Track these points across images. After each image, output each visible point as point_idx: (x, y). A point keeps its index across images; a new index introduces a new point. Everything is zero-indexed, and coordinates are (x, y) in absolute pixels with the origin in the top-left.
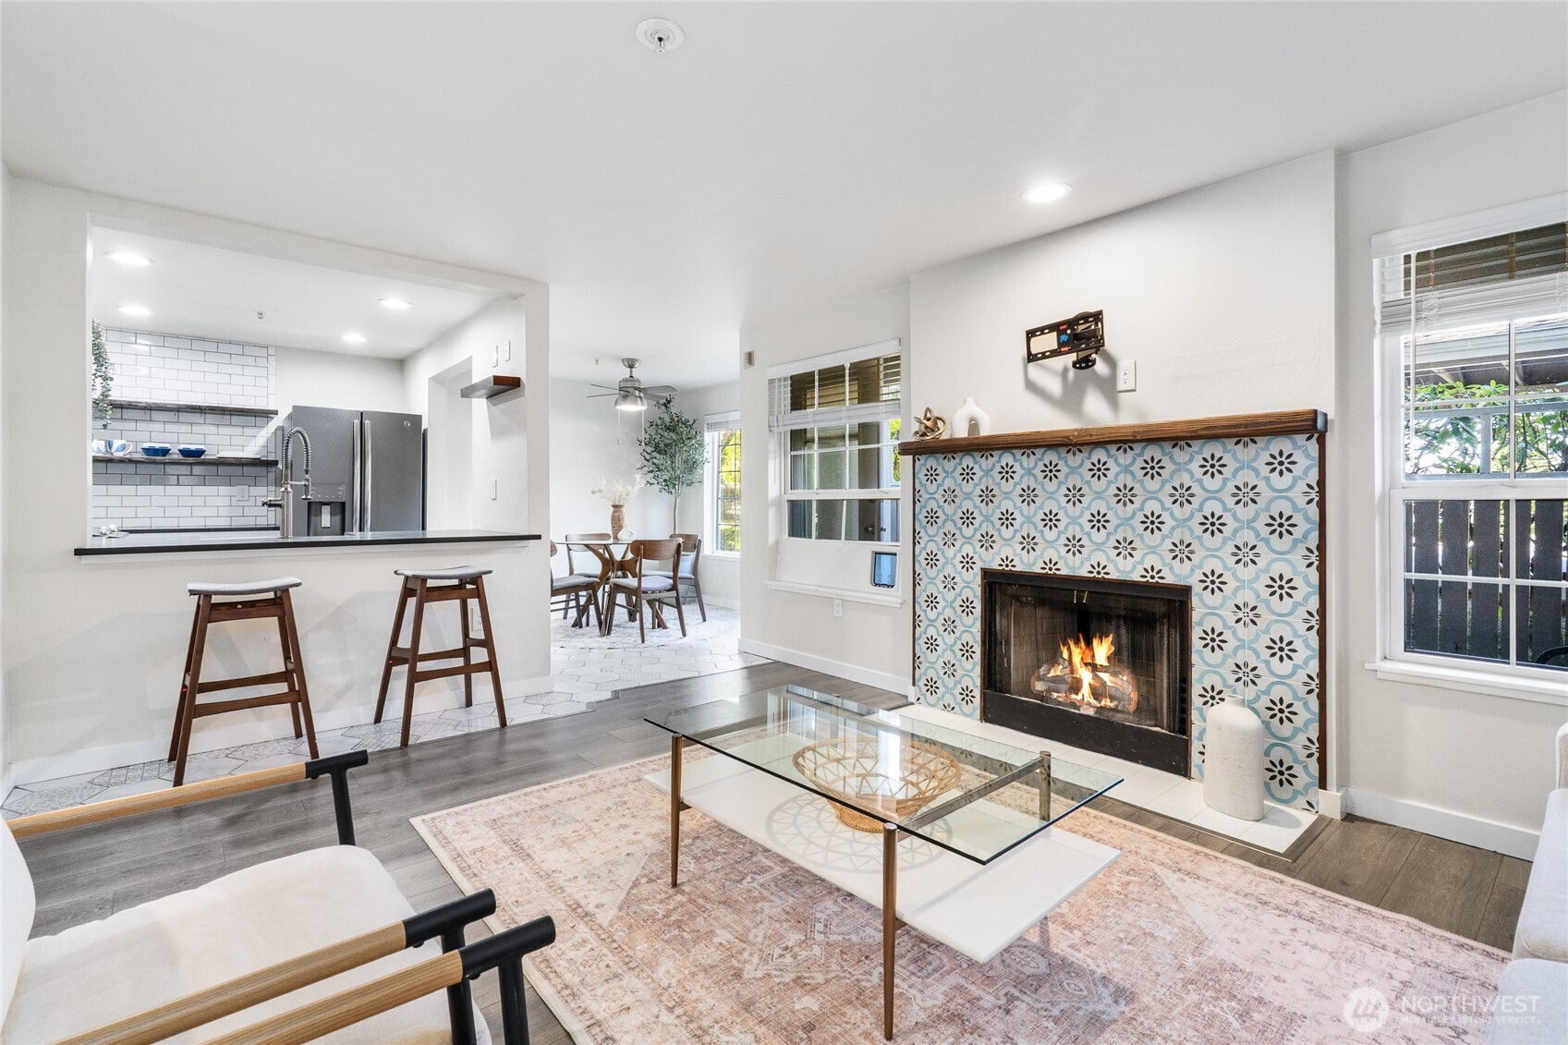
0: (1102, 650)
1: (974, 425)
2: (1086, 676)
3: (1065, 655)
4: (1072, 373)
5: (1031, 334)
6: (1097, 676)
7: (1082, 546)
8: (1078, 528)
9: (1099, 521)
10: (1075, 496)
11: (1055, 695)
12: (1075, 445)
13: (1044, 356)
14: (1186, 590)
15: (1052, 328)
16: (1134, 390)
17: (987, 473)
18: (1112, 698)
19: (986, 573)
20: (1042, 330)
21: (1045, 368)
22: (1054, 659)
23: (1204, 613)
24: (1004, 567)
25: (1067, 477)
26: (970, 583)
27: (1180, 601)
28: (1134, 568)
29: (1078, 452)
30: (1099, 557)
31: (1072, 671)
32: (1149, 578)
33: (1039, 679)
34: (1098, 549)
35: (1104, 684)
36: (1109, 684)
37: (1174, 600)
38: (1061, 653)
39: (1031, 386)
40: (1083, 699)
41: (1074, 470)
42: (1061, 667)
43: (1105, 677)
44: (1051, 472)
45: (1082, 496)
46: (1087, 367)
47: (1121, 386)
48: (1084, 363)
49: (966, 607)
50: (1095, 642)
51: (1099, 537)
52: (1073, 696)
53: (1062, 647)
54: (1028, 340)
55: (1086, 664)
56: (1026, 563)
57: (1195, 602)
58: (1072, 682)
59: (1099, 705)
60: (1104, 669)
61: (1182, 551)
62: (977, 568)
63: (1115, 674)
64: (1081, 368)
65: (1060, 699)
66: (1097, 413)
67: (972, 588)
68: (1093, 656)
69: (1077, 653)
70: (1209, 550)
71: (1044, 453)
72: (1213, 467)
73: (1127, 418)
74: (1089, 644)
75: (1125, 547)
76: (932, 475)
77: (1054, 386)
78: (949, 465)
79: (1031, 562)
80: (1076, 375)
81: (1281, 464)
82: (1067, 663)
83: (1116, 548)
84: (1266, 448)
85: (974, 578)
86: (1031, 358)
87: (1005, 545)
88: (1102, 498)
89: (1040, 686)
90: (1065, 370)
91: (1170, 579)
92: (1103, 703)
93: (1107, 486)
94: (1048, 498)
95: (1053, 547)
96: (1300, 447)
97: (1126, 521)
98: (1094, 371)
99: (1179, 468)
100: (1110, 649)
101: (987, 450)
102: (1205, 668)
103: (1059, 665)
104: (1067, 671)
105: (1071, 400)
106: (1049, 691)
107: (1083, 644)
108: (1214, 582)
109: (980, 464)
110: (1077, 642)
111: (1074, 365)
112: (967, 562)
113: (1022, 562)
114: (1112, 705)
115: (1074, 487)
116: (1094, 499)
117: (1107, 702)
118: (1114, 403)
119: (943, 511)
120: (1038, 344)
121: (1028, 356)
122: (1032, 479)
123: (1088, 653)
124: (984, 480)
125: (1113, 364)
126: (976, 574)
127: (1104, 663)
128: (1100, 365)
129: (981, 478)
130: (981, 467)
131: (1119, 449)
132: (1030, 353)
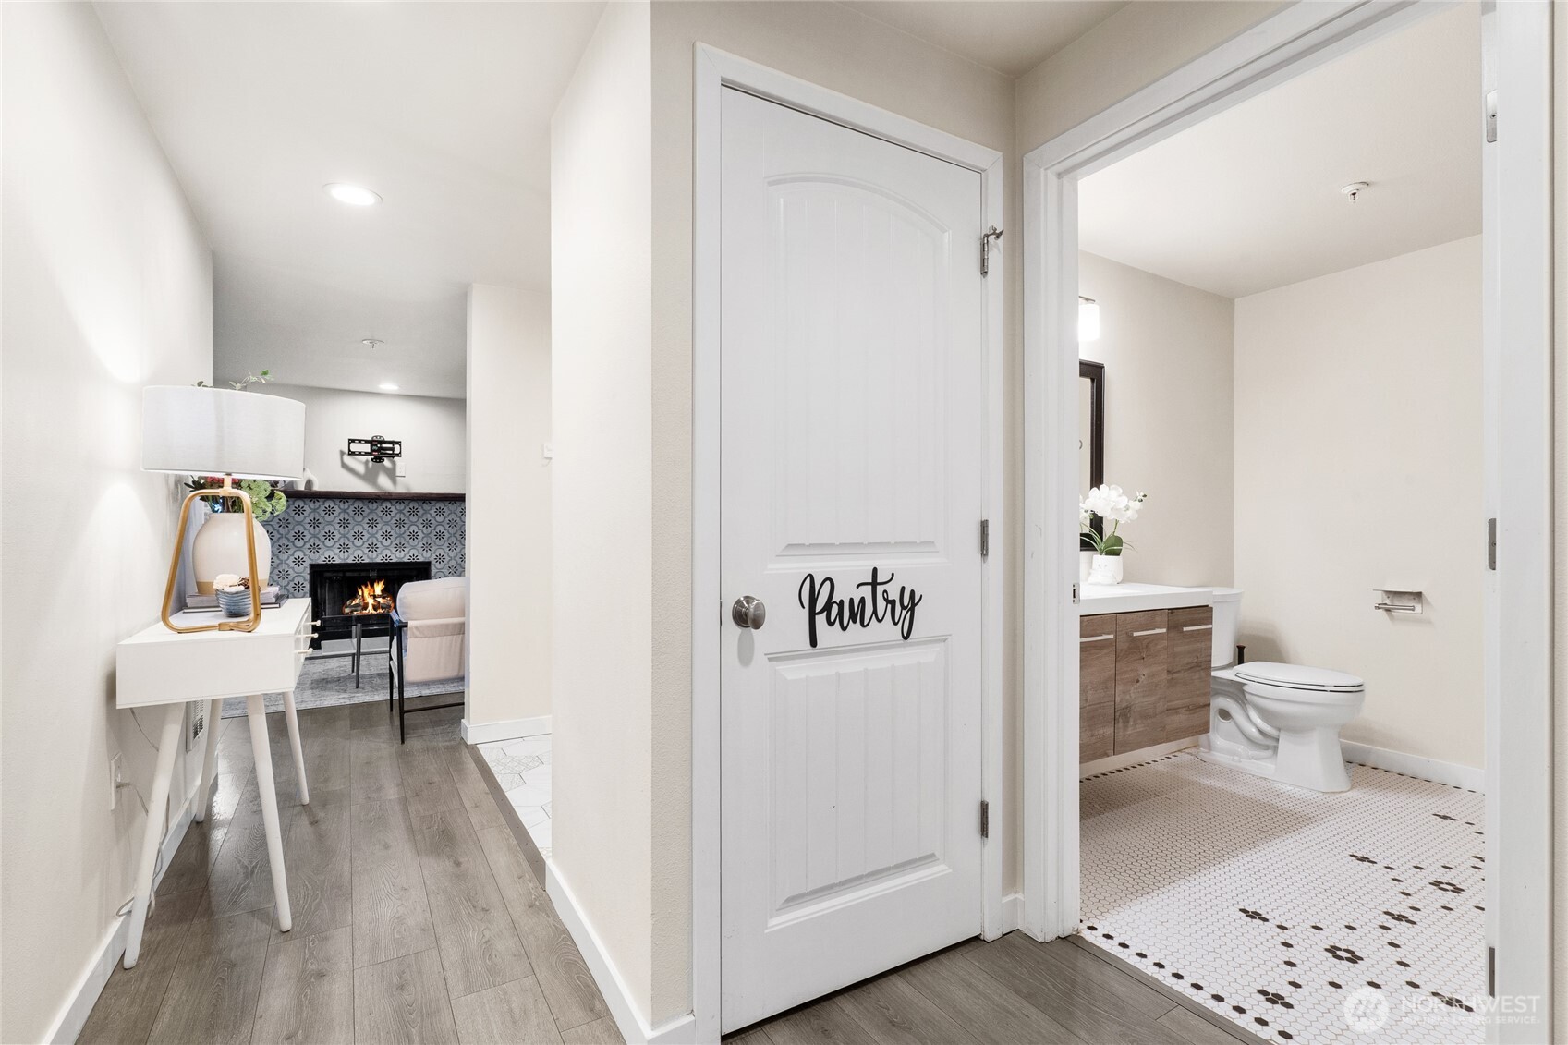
0: (379, 588)
1: (309, 483)
2: (370, 601)
3: (360, 593)
4: (371, 464)
5: (353, 441)
6: (377, 600)
7: (377, 548)
8: (375, 539)
9: (386, 535)
10: (373, 523)
11: (355, 613)
12: (374, 499)
13: (360, 453)
14: (429, 563)
15: (367, 441)
16: (404, 477)
17: (314, 510)
18: (383, 608)
19: (312, 566)
20: (360, 441)
21: (356, 459)
22: (354, 595)
23: (436, 570)
24: (326, 561)
25: (369, 514)
26: (301, 572)
28: (405, 556)
29: (375, 503)
30: (387, 552)
31: (363, 601)
32: (412, 560)
33: (345, 607)
34: (386, 549)
35: (379, 603)
38: (357, 593)
39: (344, 466)
40: (369, 611)
41: (372, 511)
42: (358, 599)
43: (380, 600)
44: (359, 512)
46: (379, 463)
47: (398, 474)
48: (378, 459)
50: (375, 585)
51: (387, 543)
52: (364, 611)
53: (358, 590)
54: (349, 444)
55: (370, 595)
56: (339, 557)
57: (432, 567)
58: (363, 605)
59: (378, 613)
60: (379, 596)
61: (427, 547)
62: (306, 564)
63: (384, 598)
64: (376, 463)
65: (357, 615)
66: (385, 484)
67: (303, 574)
68: (374, 592)
69: (366, 592)
70: (438, 546)
71: (354, 502)
72: (440, 512)
73: (400, 489)
74: (372, 586)
75: (400, 547)
77: (361, 469)
79: (346, 557)
80: (373, 465)
82: (360, 597)
83: (396, 548)
84: (459, 506)
86: (351, 453)
87: (327, 550)
88: (387, 525)
89: (345, 611)
90: (367, 462)
91: (421, 559)
93: (390, 519)
94: (357, 524)
95: (360, 550)
97: (400, 535)
98: (383, 464)
99: (426, 512)
100: (382, 586)
103: (356, 599)
104: (360, 601)
105: (369, 477)
106: (352, 612)
107: (368, 587)
108: (440, 559)
110: (366, 586)
111: (372, 460)
112: (299, 562)
114: (382, 611)
115: (372, 519)
117: (380, 611)
118: (394, 482)
119: (278, 532)
120: (355, 447)
121: (347, 451)
122: (346, 515)
123: (372, 590)
124: (312, 514)
125: (394, 464)
126: (305, 568)
127: (380, 593)
128: (387, 462)
129: (310, 513)
130: (309, 506)
131: (397, 502)
132: (349, 449)
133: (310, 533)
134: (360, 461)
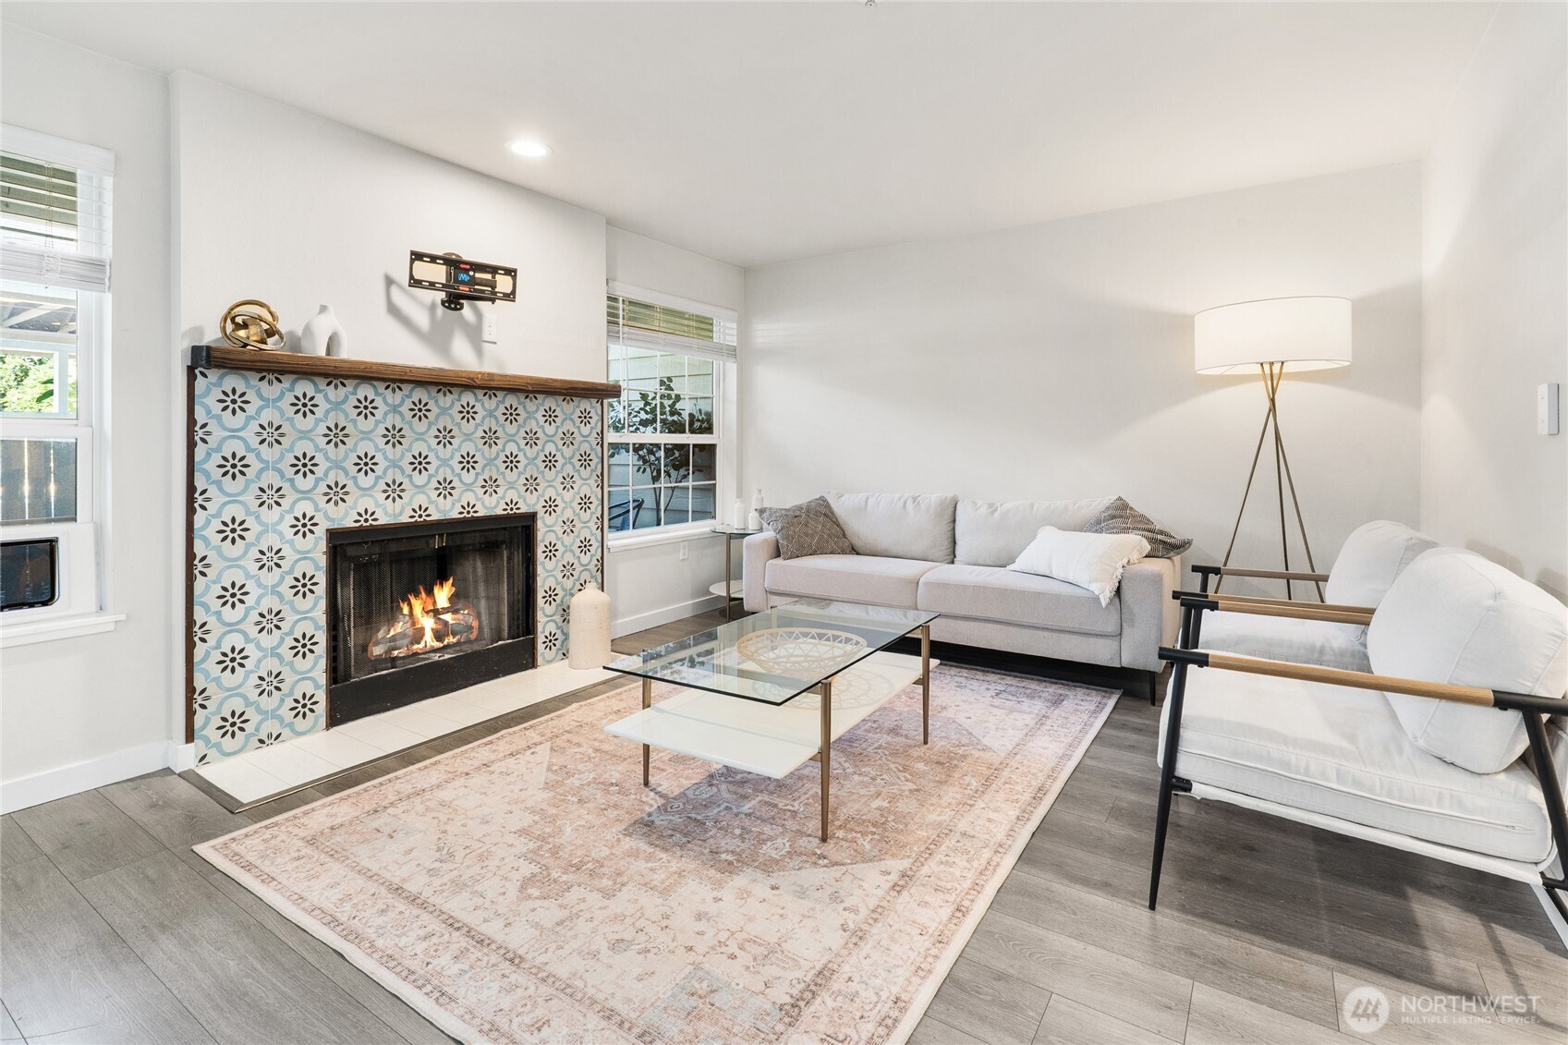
0: (443, 595)
1: (332, 343)
2: (428, 623)
3: (405, 610)
4: (440, 310)
5: (417, 256)
6: (440, 619)
7: (453, 488)
8: (448, 470)
9: (468, 462)
10: (445, 437)
11: (396, 653)
12: (445, 385)
13: (426, 285)
14: (533, 516)
15: (443, 261)
16: (495, 343)
17: (337, 406)
18: (454, 634)
19: (333, 535)
20: (433, 259)
21: (415, 297)
22: (394, 615)
23: (545, 532)
24: (362, 522)
25: (437, 417)
26: (308, 552)
27: (522, 527)
28: (498, 503)
29: (448, 393)
30: (469, 497)
31: (414, 624)
32: (508, 511)
33: (377, 643)
34: (468, 490)
35: (446, 623)
36: (451, 622)
37: (517, 527)
38: (402, 609)
39: (393, 310)
40: (426, 646)
41: (444, 411)
42: (401, 623)
43: (448, 617)
44: (420, 411)
45: (453, 437)
46: (456, 309)
47: (486, 337)
48: (453, 304)
49: (302, 586)
50: (436, 590)
51: (468, 477)
52: (415, 647)
53: (401, 604)
54: (413, 262)
55: (427, 612)
56: (389, 513)
57: (540, 524)
58: (414, 634)
59: (442, 645)
60: (446, 610)
61: (531, 484)
62: (320, 532)
63: (455, 612)
64: (449, 308)
65: (401, 655)
66: (463, 358)
67: (312, 556)
68: (435, 602)
69: (417, 605)
70: (548, 481)
71: (412, 390)
72: (550, 416)
73: (489, 367)
74: (430, 592)
75: (490, 485)
76: (234, 402)
77: (422, 319)
78: (271, 390)
79: (397, 511)
80: (444, 313)
81: (585, 417)
82: (407, 618)
83: (483, 487)
84: (578, 406)
85: (316, 545)
86: (416, 283)
87: (363, 496)
88: (470, 440)
89: (377, 651)
90: (433, 307)
91: (524, 510)
92: (446, 643)
93: (475, 428)
94: (417, 440)
95: (424, 493)
96: (593, 407)
97: (490, 462)
98: (461, 314)
99: (529, 416)
100: (451, 591)
101: (336, 376)
102: (547, 574)
103: (399, 622)
104: (408, 625)
105: (436, 338)
106: (389, 651)
107: (423, 595)
108: (551, 506)
109: (327, 397)
110: (417, 595)
111: (443, 303)
112: (303, 526)
113: (386, 513)
114: (455, 640)
115: (445, 429)
116: (464, 441)
117: (451, 640)
118: (479, 351)
119: (258, 456)
120: (425, 271)
121: (405, 280)
122: (398, 417)
123: (429, 601)
124: (332, 415)
125: (479, 315)
126: (318, 539)
127: (447, 605)
128: (467, 310)
129: (327, 412)
130: (326, 397)
131: (485, 395)
132: (411, 277)
133: (327, 459)
134: (421, 304)
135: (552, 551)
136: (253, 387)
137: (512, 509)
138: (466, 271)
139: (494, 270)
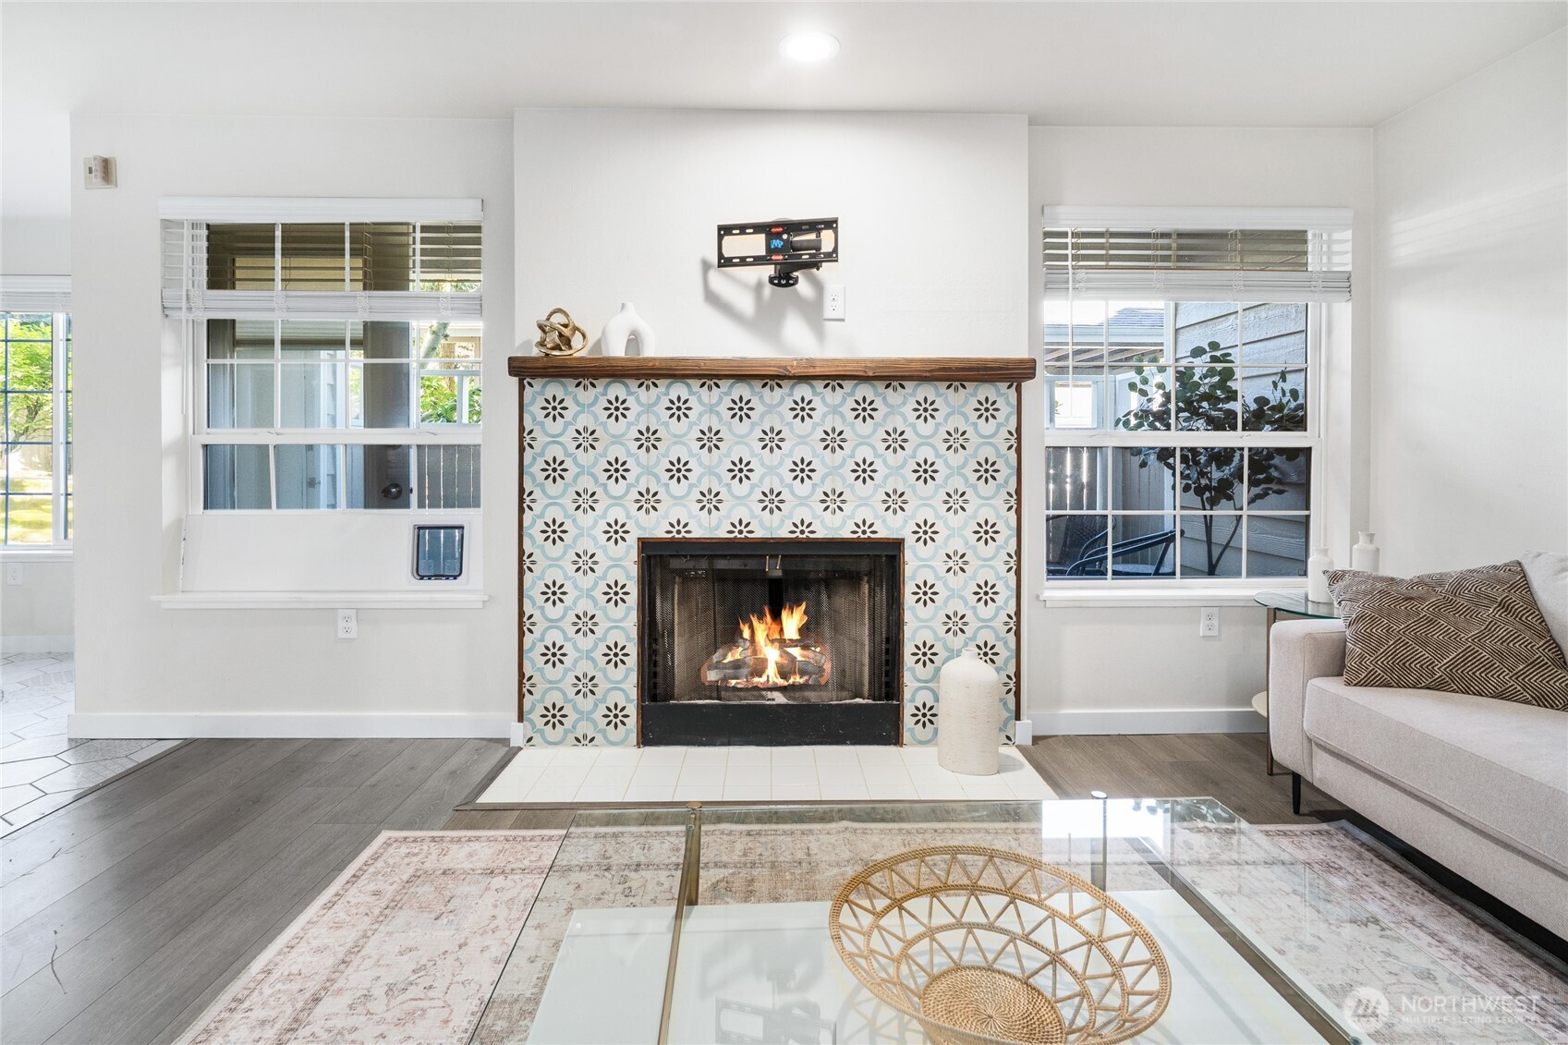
0: (792, 622)
1: (634, 340)
2: (772, 655)
3: (746, 634)
4: (768, 289)
5: (725, 230)
6: (787, 653)
7: (782, 501)
8: (776, 480)
9: (803, 470)
10: (772, 440)
11: (733, 682)
12: (772, 377)
13: (743, 262)
14: (898, 544)
15: (758, 228)
16: (843, 320)
17: (649, 408)
18: (802, 673)
19: (646, 545)
20: (742, 229)
21: (733, 279)
22: (732, 637)
23: (917, 566)
24: (674, 534)
25: (762, 416)
26: (620, 559)
27: (887, 556)
28: (844, 522)
29: (776, 387)
30: (803, 513)
31: (755, 652)
32: (860, 534)
33: (710, 668)
34: (801, 504)
35: (793, 659)
36: (799, 658)
37: (880, 556)
38: (741, 633)
39: (711, 298)
40: (768, 680)
41: (770, 409)
42: (740, 649)
43: (796, 652)
44: (741, 411)
45: (782, 440)
46: (788, 285)
47: (828, 313)
48: (784, 279)
49: (614, 594)
50: (785, 614)
51: (802, 489)
52: (756, 680)
53: (741, 625)
54: (720, 238)
55: (772, 641)
56: (705, 527)
57: (908, 555)
58: (755, 663)
59: (786, 684)
60: (793, 643)
61: (895, 502)
62: (632, 540)
63: (805, 647)
64: (779, 285)
65: (739, 686)
66: (799, 341)
67: (624, 566)
68: (781, 631)
69: (761, 630)
70: (922, 498)
71: (732, 386)
72: (926, 411)
73: (835, 351)
74: (776, 616)
75: (833, 500)
76: (555, 409)
77: (745, 303)
78: (586, 395)
79: (713, 524)
80: (773, 293)
81: (987, 410)
82: (748, 644)
83: (823, 501)
84: (974, 395)
85: (627, 552)
86: (725, 262)
87: (675, 505)
88: (806, 444)
89: (712, 676)
90: (759, 287)
91: (883, 533)
92: (791, 681)
93: (812, 430)
94: (737, 443)
95: (744, 505)
96: (1003, 395)
97: (834, 471)
98: (796, 290)
99: (893, 410)
100: (801, 620)
101: (648, 376)
102: (918, 624)
103: (738, 647)
104: (749, 652)
105: (765, 321)
106: (725, 679)
107: (768, 618)
108: (926, 532)
109: (640, 398)
110: (761, 618)
111: (771, 280)
112: (616, 532)
113: (700, 526)
114: (802, 681)
115: (772, 430)
116: (797, 444)
117: (797, 679)
118: (819, 332)
119: (575, 460)
120: (734, 246)
121: (715, 260)
122: (714, 417)
123: (775, 627)
124: (644, 417)
125: (818, 286)
126: (629, 547)
127: (796, 636)
128: (803, 286)
129: (639, 415)
130: (638, 400)
131: (826, 386)
132: (720, 255)
133: (639, 464)
134: (743, 284)
135: (927, 593)
136: (571, 393)
137: (864, 532)
138: (779, 235)
139: (814, 226)
